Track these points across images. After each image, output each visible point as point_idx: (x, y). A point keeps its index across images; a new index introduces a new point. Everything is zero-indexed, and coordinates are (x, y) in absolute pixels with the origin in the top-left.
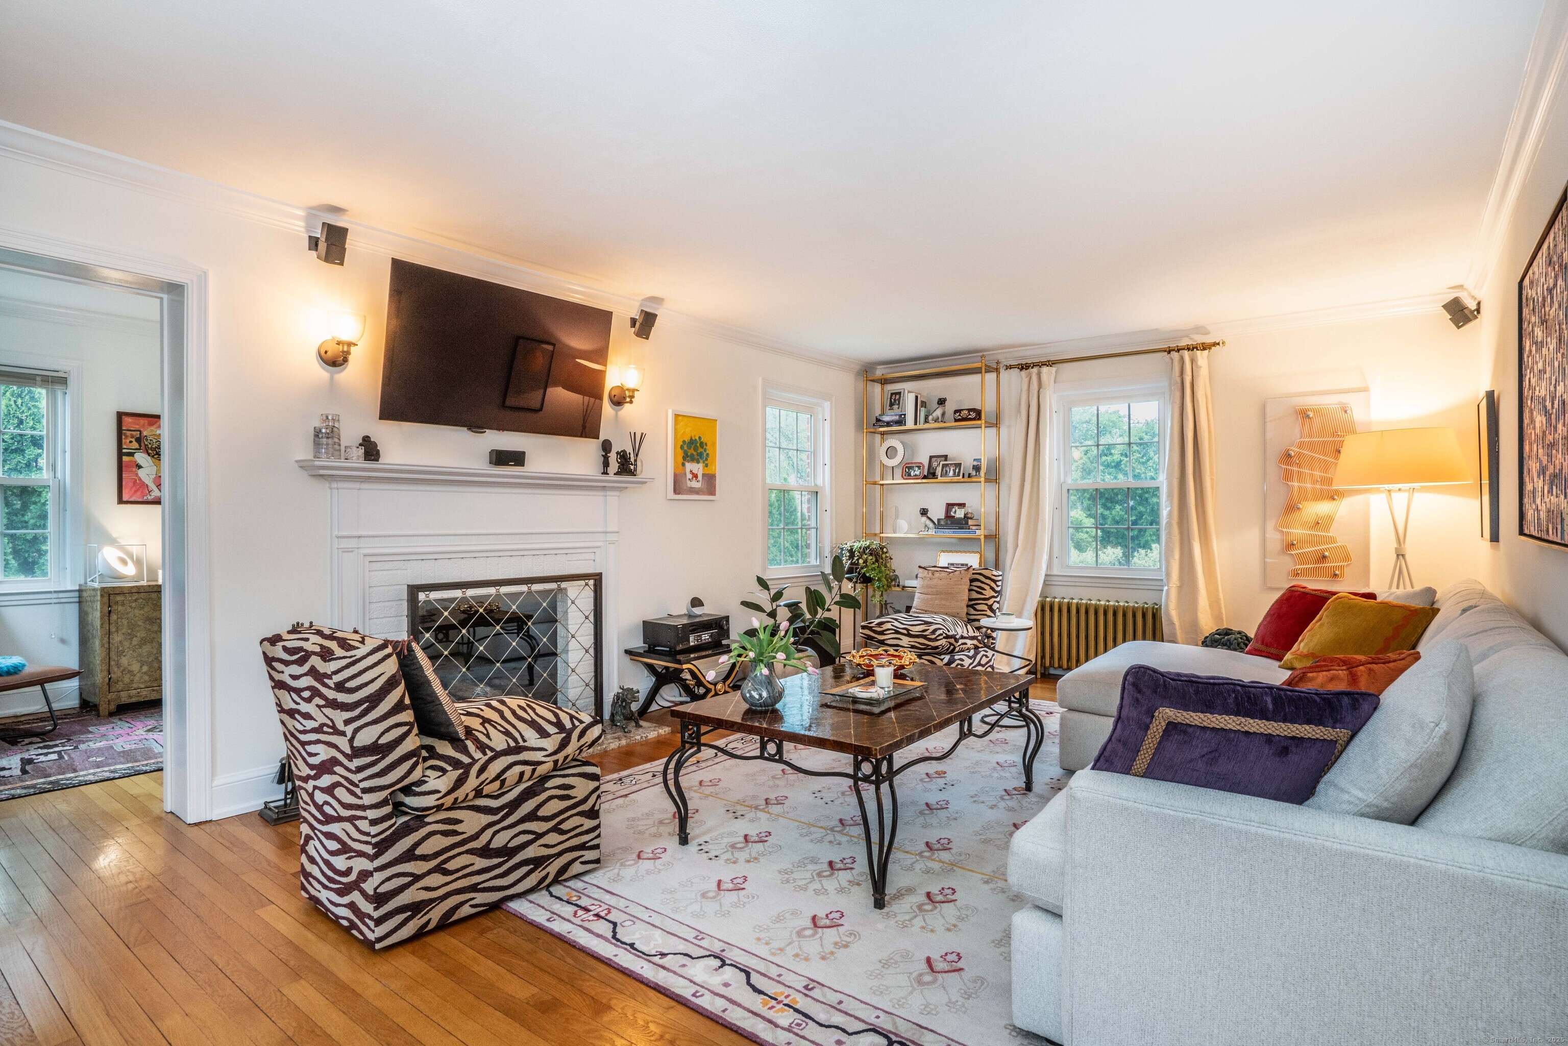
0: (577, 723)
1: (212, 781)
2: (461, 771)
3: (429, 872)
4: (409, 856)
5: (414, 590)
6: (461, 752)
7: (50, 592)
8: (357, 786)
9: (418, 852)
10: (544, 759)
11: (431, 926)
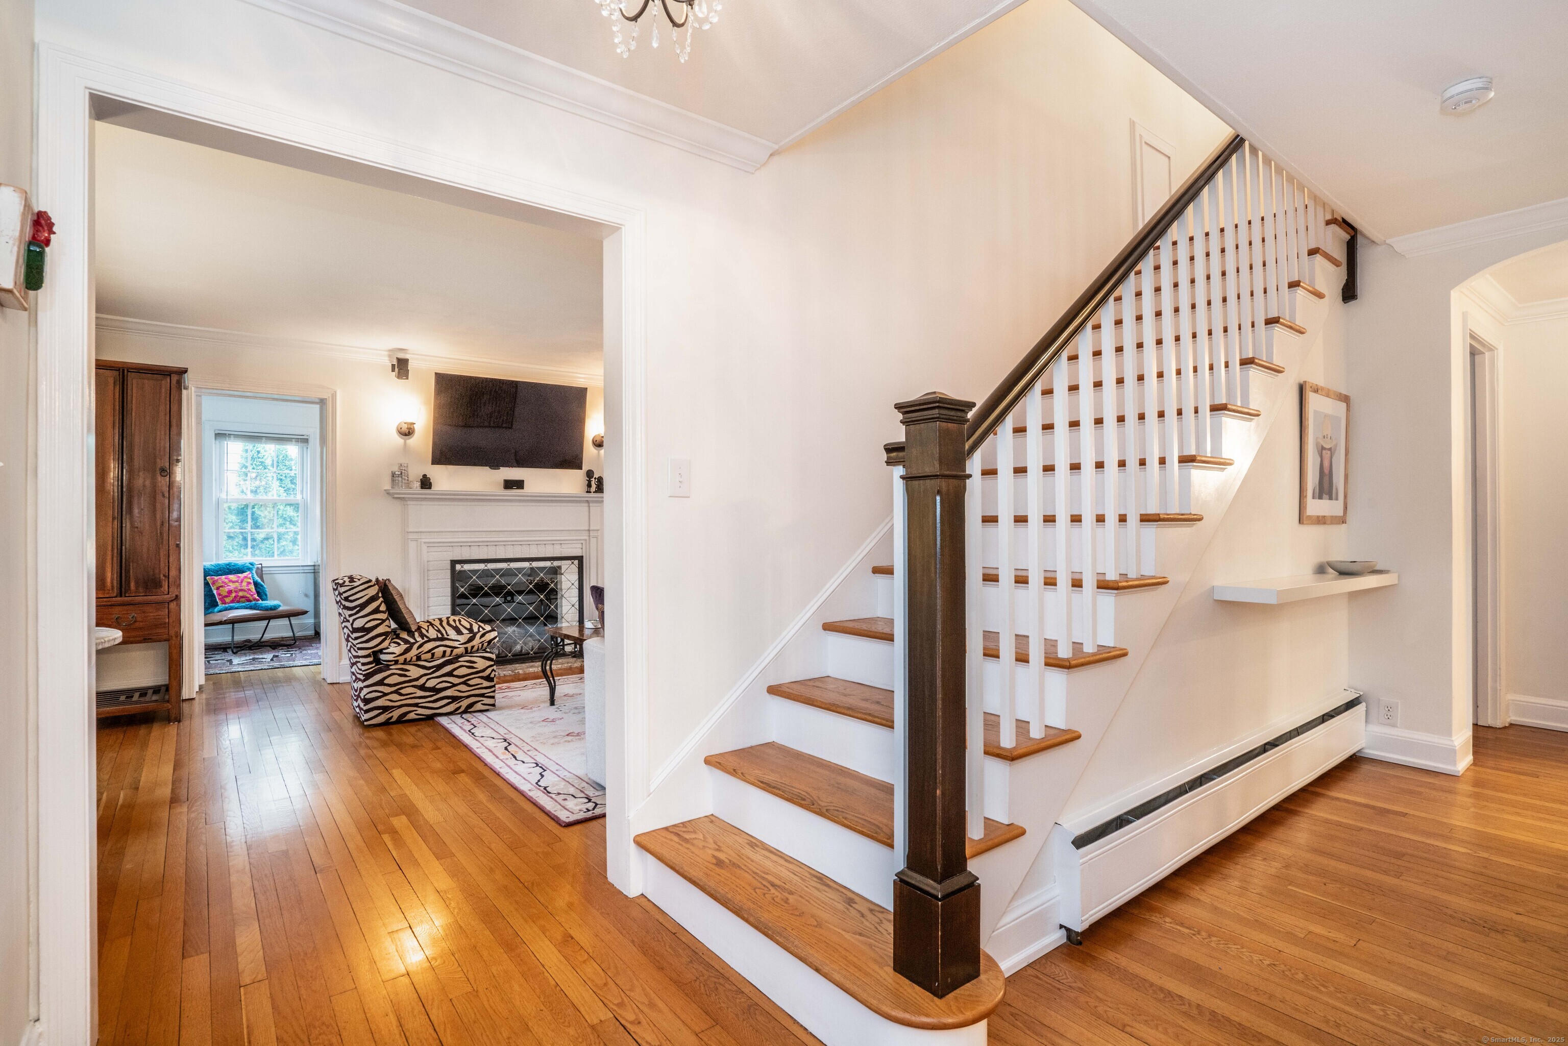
0: (481, 629)
1: (340, 662)
2: (409, 645)
3: (392, 693)
4: (381, 683)
5: (454, 563)
6: (411, 637)
7: (299, 566)
8: (355, 646)
9: (386, 682)
10: (459, 646)
11: (394, 719)
